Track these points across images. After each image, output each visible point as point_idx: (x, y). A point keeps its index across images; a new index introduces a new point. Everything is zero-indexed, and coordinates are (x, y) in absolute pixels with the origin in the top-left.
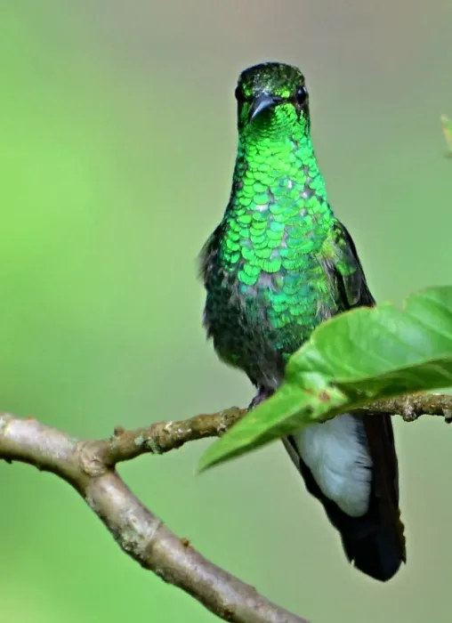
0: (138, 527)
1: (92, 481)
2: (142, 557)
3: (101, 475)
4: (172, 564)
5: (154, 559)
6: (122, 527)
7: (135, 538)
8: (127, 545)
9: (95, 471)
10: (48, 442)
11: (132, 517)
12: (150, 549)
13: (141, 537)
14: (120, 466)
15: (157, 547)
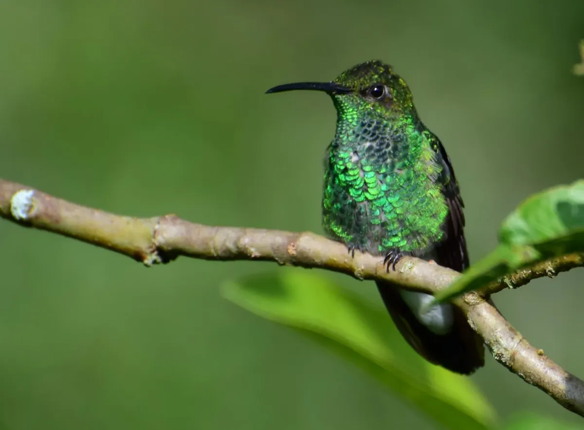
0: (503, 342)
1: (470, 309)
2: (508, 364)
3: (478, 304)
4: (529, 369)
5: (516, 366)
6: (492, 342)
7: (502, 351)
8: (496, 356)
9: (473, 301)
10: (441, 279)
11: (499, 335)
12: (513, 358)
13: (506, 349)
14: (493, 296)
15: (517, 357)
